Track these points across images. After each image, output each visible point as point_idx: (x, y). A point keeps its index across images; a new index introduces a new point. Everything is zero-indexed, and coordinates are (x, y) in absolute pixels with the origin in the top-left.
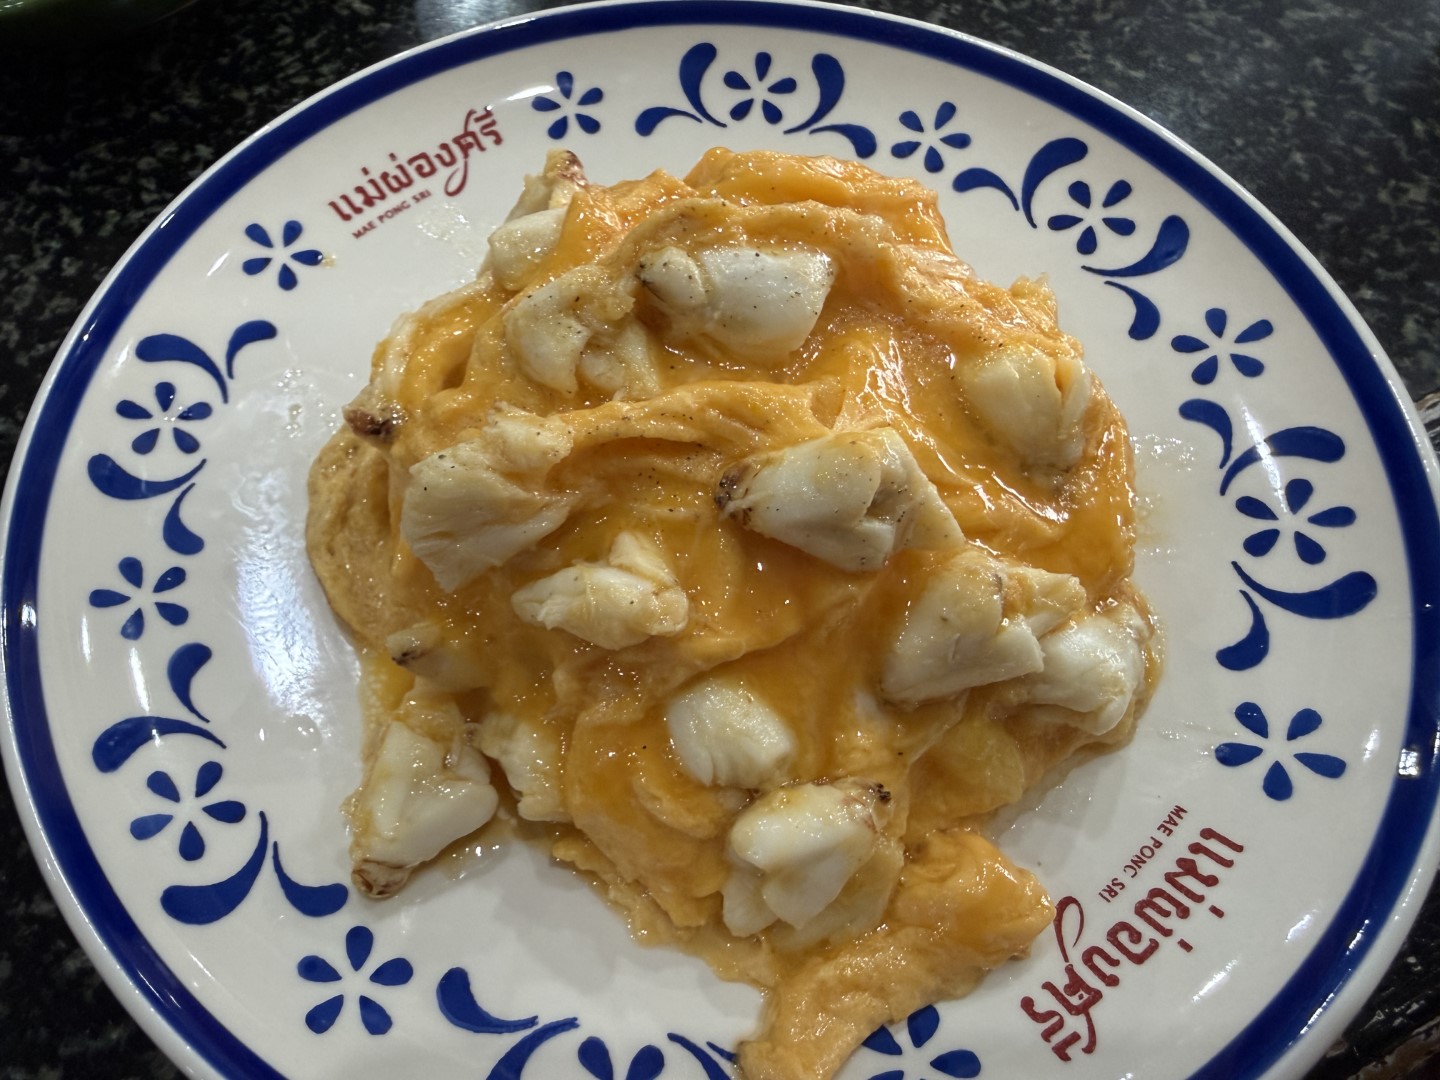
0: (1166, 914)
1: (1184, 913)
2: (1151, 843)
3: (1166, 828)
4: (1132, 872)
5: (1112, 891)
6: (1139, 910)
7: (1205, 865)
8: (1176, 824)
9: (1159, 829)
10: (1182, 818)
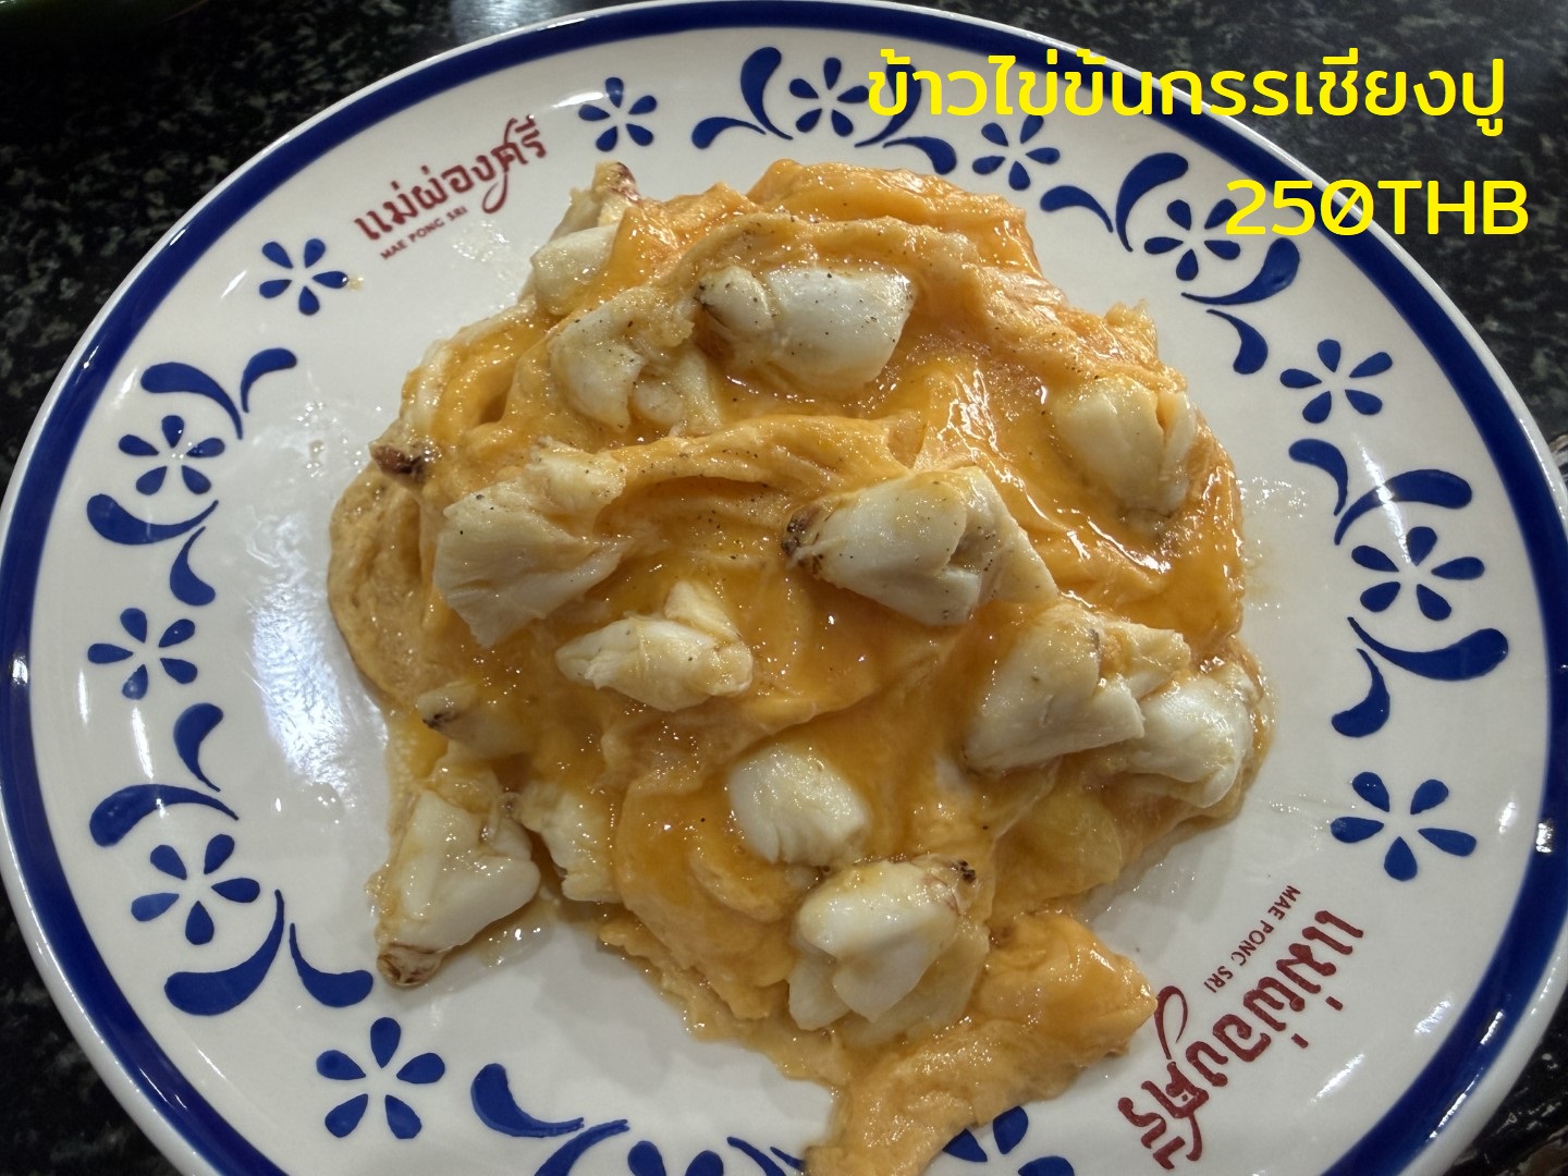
0: (1279, 1006)
1: (1298, 1004)
2: (1261, 928)
3: (1278, 911)
4: (1241, 959)
5: (1218, 980)
6: (1249, 1002)
7: (1321, 952)
8: (1288, 906)
9: (1270, 911)
10: (1294, 899)
